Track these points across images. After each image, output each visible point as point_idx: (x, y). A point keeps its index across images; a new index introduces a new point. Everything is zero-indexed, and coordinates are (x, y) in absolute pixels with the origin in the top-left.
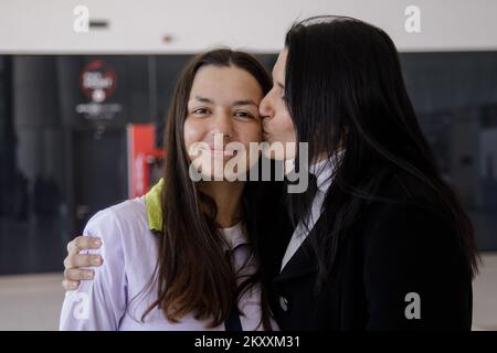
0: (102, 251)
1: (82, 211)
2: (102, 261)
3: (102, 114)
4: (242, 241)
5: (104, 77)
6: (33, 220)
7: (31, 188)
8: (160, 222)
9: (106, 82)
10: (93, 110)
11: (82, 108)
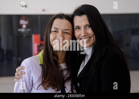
0: (25, 70)
1: (19, 59)
2: (25, 73)
3: (25, 31)
4: (65, 68)
5: (26, 21)
6: (6, 61)
7: (5, 52)
8: (42, 62)
9: (26, 23)
10: (23, 30)
11: (20, 30)
